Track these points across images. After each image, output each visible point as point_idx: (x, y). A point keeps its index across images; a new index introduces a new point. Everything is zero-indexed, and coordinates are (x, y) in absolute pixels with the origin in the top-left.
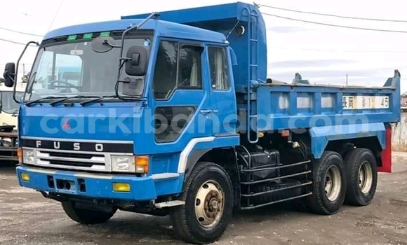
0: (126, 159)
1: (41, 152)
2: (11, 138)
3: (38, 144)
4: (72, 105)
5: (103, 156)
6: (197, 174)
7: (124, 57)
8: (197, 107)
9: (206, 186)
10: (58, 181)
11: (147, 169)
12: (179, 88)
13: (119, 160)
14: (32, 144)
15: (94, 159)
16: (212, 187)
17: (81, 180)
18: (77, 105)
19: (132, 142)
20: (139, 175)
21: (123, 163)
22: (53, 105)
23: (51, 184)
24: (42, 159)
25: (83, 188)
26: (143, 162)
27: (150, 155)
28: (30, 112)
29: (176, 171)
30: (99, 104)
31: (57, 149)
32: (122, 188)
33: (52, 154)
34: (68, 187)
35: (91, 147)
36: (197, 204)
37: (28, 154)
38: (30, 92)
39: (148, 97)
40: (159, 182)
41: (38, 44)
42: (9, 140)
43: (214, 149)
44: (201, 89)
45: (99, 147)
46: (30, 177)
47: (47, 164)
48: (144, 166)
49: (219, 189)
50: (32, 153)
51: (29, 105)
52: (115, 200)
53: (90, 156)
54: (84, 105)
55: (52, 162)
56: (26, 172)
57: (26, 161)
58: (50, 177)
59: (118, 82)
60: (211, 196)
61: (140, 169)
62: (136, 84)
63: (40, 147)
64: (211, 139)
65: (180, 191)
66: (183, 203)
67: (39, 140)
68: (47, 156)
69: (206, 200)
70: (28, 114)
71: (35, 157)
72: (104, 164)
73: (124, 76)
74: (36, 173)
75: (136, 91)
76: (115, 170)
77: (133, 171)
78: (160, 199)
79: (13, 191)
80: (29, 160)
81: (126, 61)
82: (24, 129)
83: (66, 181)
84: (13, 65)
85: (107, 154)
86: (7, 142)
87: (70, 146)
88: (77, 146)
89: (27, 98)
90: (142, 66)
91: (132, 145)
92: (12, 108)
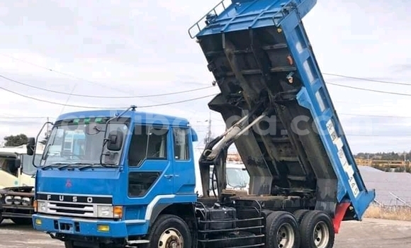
0: (107, 208)
1: (51, 203)
2: (30, 198)
3: (49, 197)
4: (73, 170)
5: (92, 206)
6: (160, 223)
7: (107, 138)
8: (162, 173)
9: (168, 232)
10: (61, 224)
11: (121, 215)
12: (148, 159)
13: (103, 209)
14: (44, 197)
15: (86, 209)
16: (173, 233)
17: (77, 223)
18: (77, 169)
19: (111, 196)
20: (116, 219)
21: (105, 211)
22: (60, 169)
23: (56, 227)
24: (51, 209)
25: (78, 229)
26: (119, 211)
27: (124, 206)
28: (44, 174)
29: (144, 219)
30: (91, 169)
31: (61, 201)
32: (104, 229)
33: (58, 205)
34: (68, 229)
35: (84, 199)
36: (160, 245)
37: (41, 205)
38: (45, 159)
39: (124, 165)
40: (129, 225)
41: (52, 124)
42: (28, 199)
43: (174, 204)
44: (166, 159)
45: (90, 200)
46: (42, 222)
47: (54, 212)
48: (119, 213)
49: (179, 236)
50: (44, 204)
51: (44, 169)
52: (99, 237)
53: (83, 206)
54: (81, 169)
55: (58, 210)
56: (39, 218)
57: (40, 210)
58: (56, 221)
59: (102, 154)
60: (171, 240)
61: (116, 216)
62: (114, 156)
63: (50, 200)
64: (172, 196)
65: (146, 233)
66: (148, 241)
67: (49, 194)
68: (54, 206)
69: (167, 242)
70: (43, 176)
71: (46, 207)
72: (92, 212)
73: (106, 150)
74: (46, 219)
75: (114, 161)
76: (101, 216)
77: (112, 217)
78: (132, 238)
79: (29, 242)
80: (42, 209)
81: (108, 140)
82: (39, 188)
83: (67, 224)
84: (34, 139)
85: (95, 205)
86: (26, 201)
87: (70, 199)
88: (75, 199)
89: (43, 164)
90: (118, 144)
91: (111, 198)
92: (31, 170)
